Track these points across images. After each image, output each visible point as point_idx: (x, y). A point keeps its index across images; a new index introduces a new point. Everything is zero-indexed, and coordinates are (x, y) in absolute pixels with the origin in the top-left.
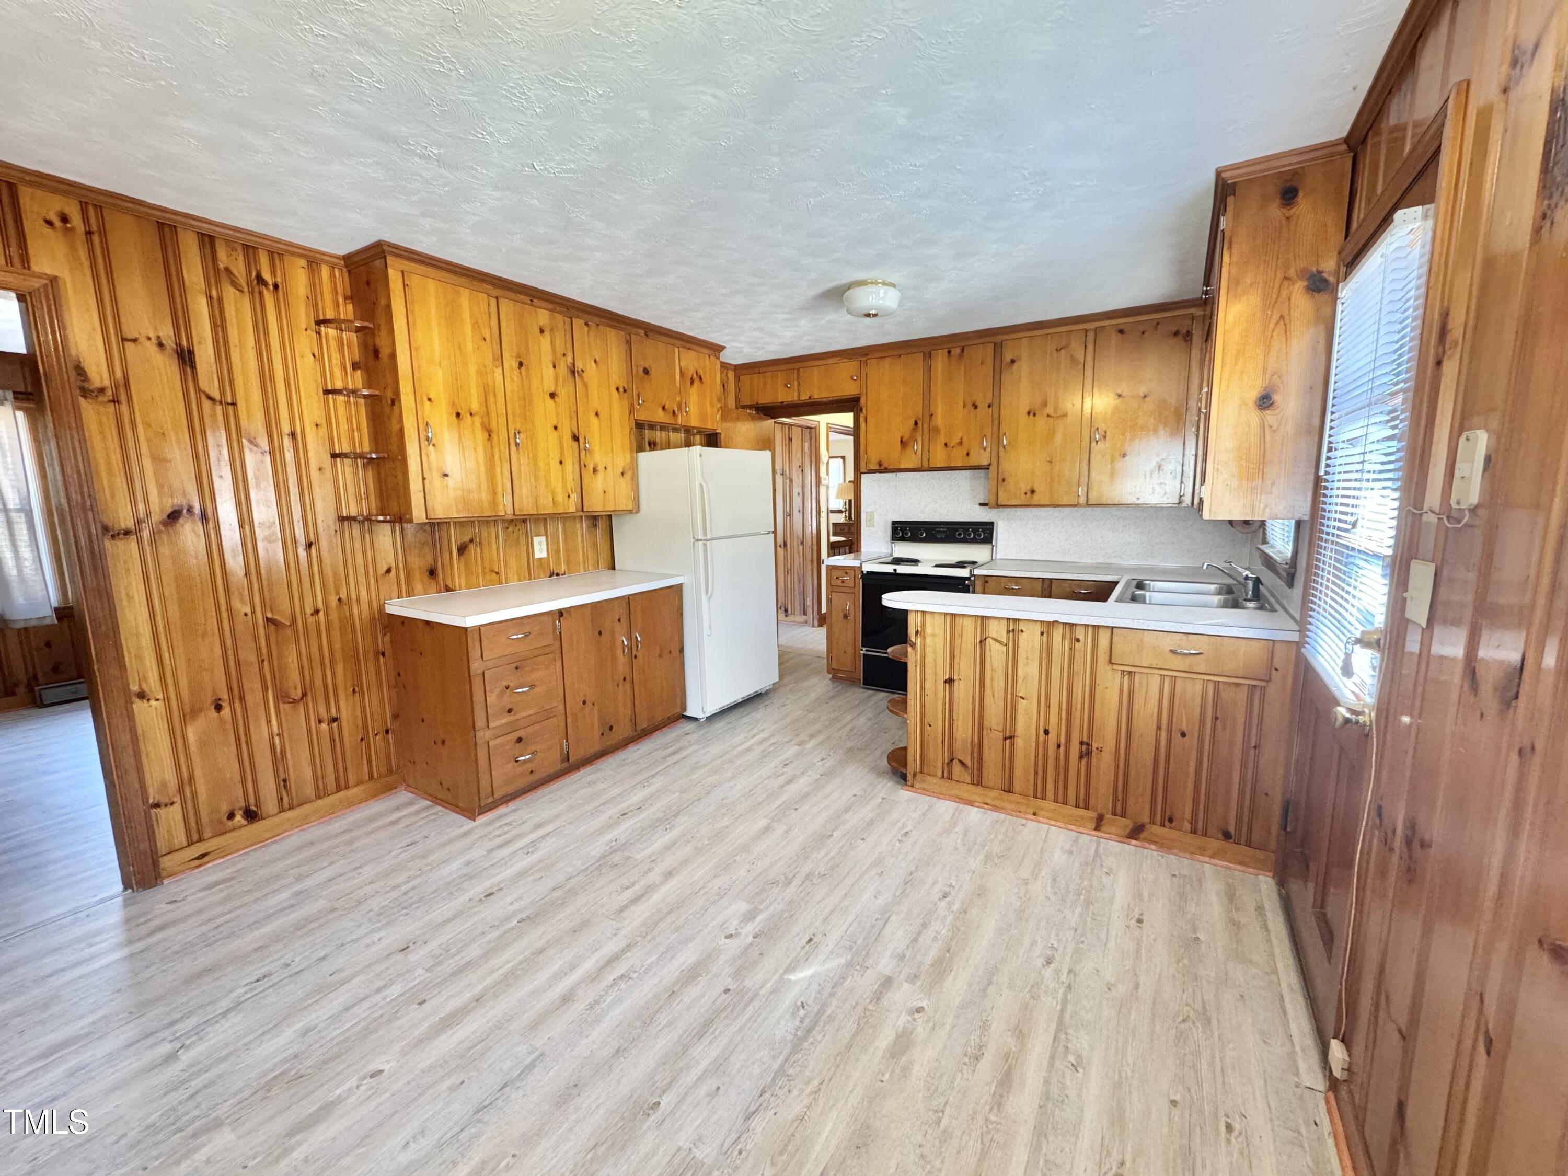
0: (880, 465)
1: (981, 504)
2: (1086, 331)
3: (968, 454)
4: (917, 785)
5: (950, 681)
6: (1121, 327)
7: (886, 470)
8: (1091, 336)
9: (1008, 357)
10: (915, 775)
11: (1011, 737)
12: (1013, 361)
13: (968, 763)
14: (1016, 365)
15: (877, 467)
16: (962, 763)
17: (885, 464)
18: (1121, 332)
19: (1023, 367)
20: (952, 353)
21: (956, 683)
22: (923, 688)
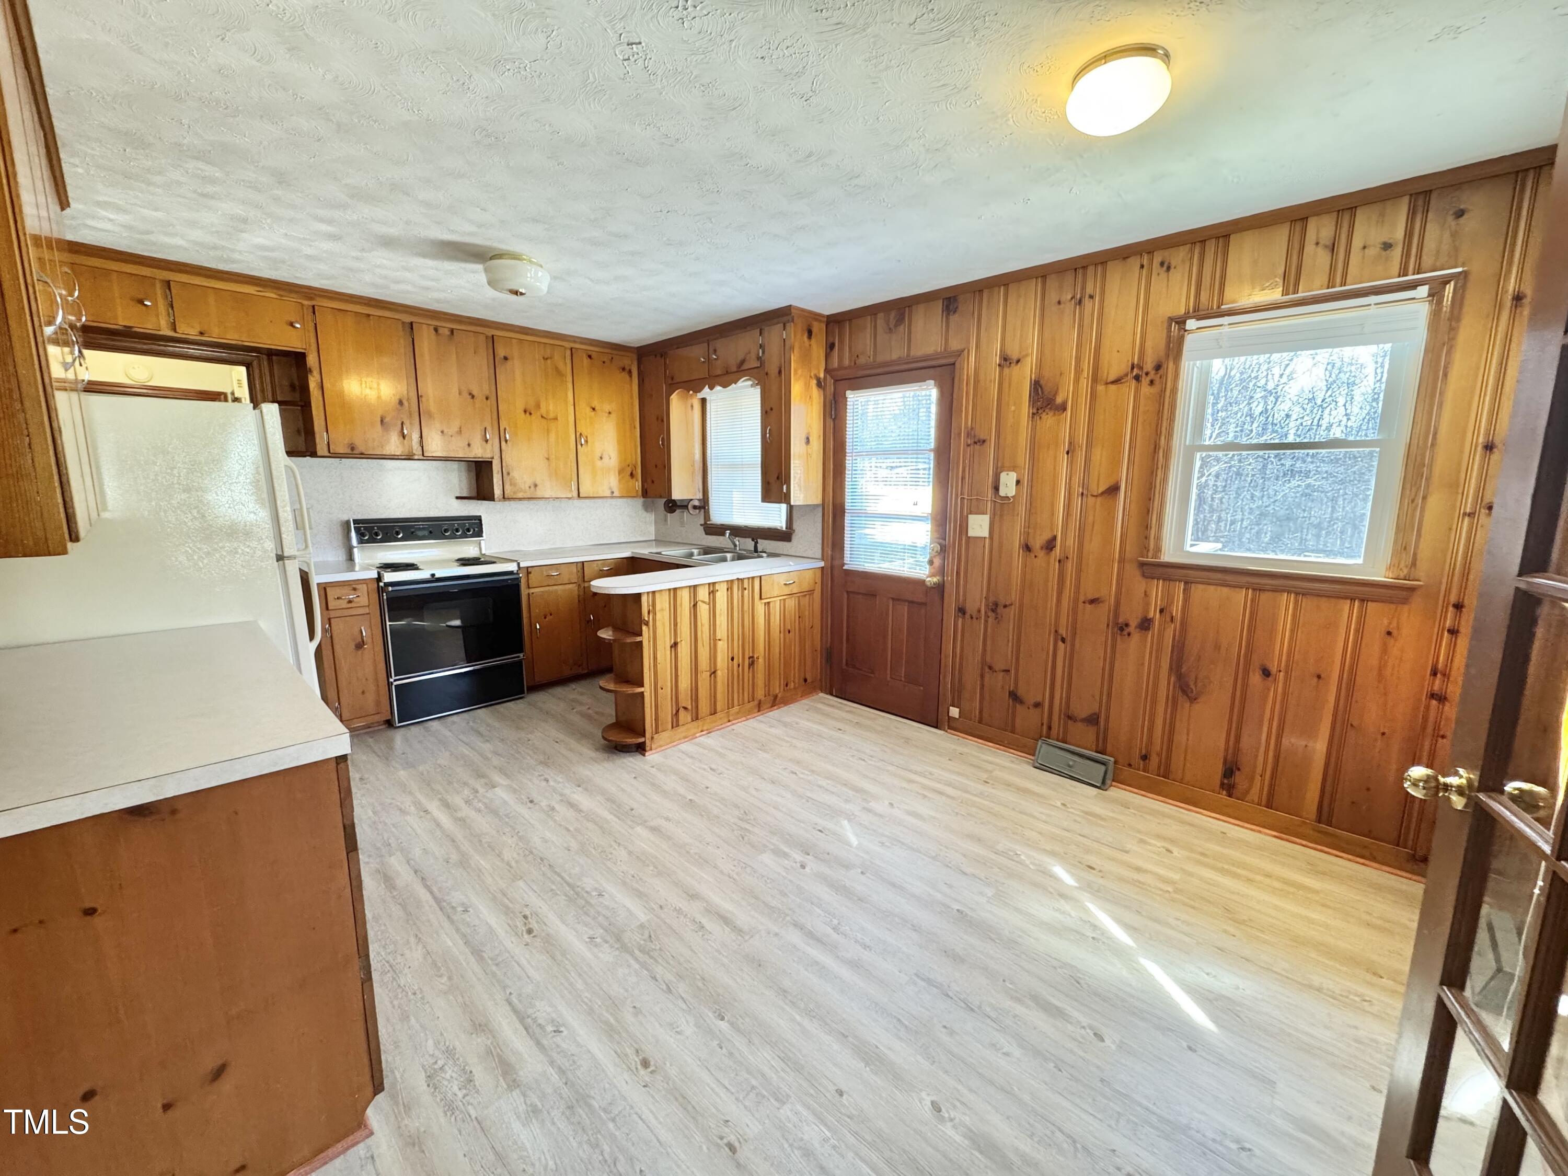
0: (353, 449)
1: (457, 498)
2: (566, 348)
3: (469, 445)
4: (653, 746)
5: (675, 645)
6: (590, 353)
7: (362, 456)
8: (568, 353)
9: (501, 352)
10: (652, 738)
11: (714, 672)
12: (506, 358)
13: (689, 707)
14: (509, 363)
15: (349, 451)
16: (685, 708)
17: (361, 448)
18: (590, 357)
19: (516, 364)
20: (441, 331)
21: (679, 645)
22: (655, 658)
